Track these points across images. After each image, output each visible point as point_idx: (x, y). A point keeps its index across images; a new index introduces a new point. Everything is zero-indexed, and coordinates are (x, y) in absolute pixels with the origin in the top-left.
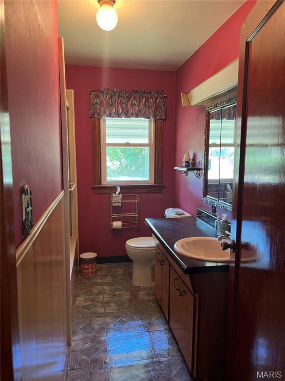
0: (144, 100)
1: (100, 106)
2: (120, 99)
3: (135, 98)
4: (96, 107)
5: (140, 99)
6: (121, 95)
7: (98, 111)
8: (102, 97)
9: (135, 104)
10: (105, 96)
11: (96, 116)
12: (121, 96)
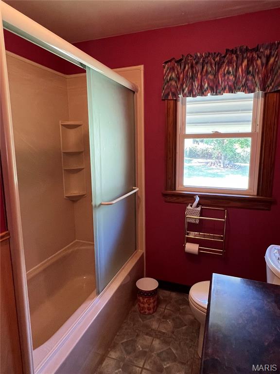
0: (245, 63)
1: (176, 82)
2: (206, 67)
3: (230, 63)
4: (171, 84)
5: (239, 62)
6: (206, 61)
7: (173, 90)
8: (179, 68)
9: (229, 73)
10: (182, 67)
11: (170, 97)
12: (207, 63)
